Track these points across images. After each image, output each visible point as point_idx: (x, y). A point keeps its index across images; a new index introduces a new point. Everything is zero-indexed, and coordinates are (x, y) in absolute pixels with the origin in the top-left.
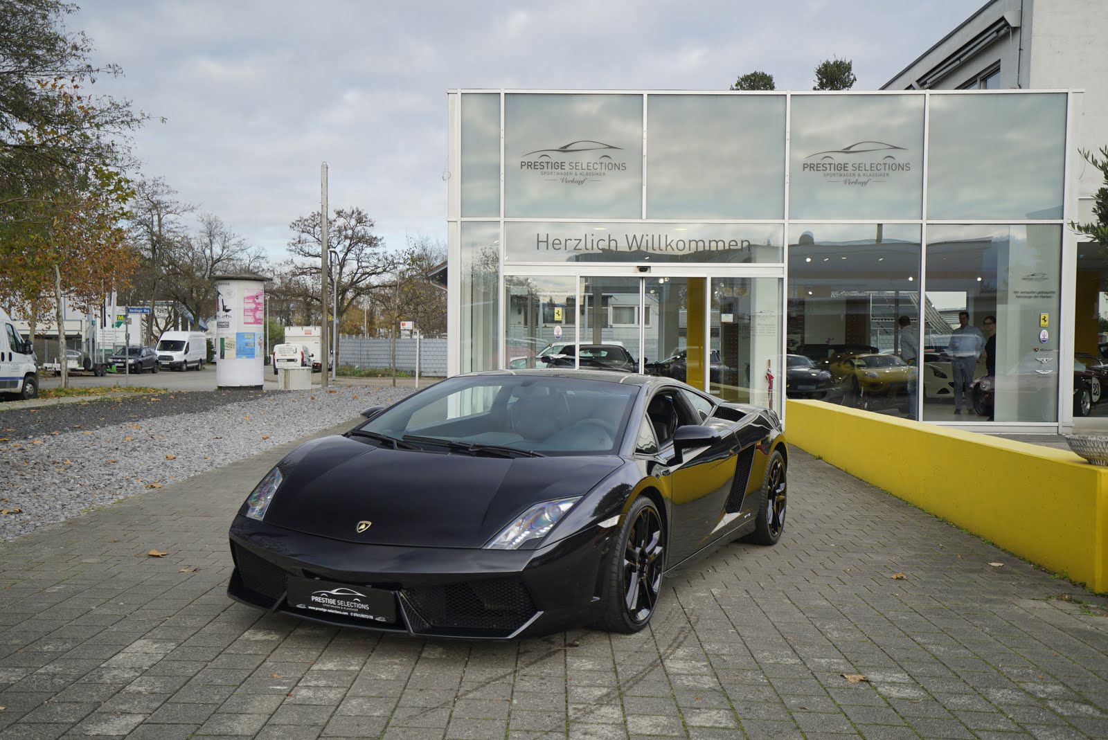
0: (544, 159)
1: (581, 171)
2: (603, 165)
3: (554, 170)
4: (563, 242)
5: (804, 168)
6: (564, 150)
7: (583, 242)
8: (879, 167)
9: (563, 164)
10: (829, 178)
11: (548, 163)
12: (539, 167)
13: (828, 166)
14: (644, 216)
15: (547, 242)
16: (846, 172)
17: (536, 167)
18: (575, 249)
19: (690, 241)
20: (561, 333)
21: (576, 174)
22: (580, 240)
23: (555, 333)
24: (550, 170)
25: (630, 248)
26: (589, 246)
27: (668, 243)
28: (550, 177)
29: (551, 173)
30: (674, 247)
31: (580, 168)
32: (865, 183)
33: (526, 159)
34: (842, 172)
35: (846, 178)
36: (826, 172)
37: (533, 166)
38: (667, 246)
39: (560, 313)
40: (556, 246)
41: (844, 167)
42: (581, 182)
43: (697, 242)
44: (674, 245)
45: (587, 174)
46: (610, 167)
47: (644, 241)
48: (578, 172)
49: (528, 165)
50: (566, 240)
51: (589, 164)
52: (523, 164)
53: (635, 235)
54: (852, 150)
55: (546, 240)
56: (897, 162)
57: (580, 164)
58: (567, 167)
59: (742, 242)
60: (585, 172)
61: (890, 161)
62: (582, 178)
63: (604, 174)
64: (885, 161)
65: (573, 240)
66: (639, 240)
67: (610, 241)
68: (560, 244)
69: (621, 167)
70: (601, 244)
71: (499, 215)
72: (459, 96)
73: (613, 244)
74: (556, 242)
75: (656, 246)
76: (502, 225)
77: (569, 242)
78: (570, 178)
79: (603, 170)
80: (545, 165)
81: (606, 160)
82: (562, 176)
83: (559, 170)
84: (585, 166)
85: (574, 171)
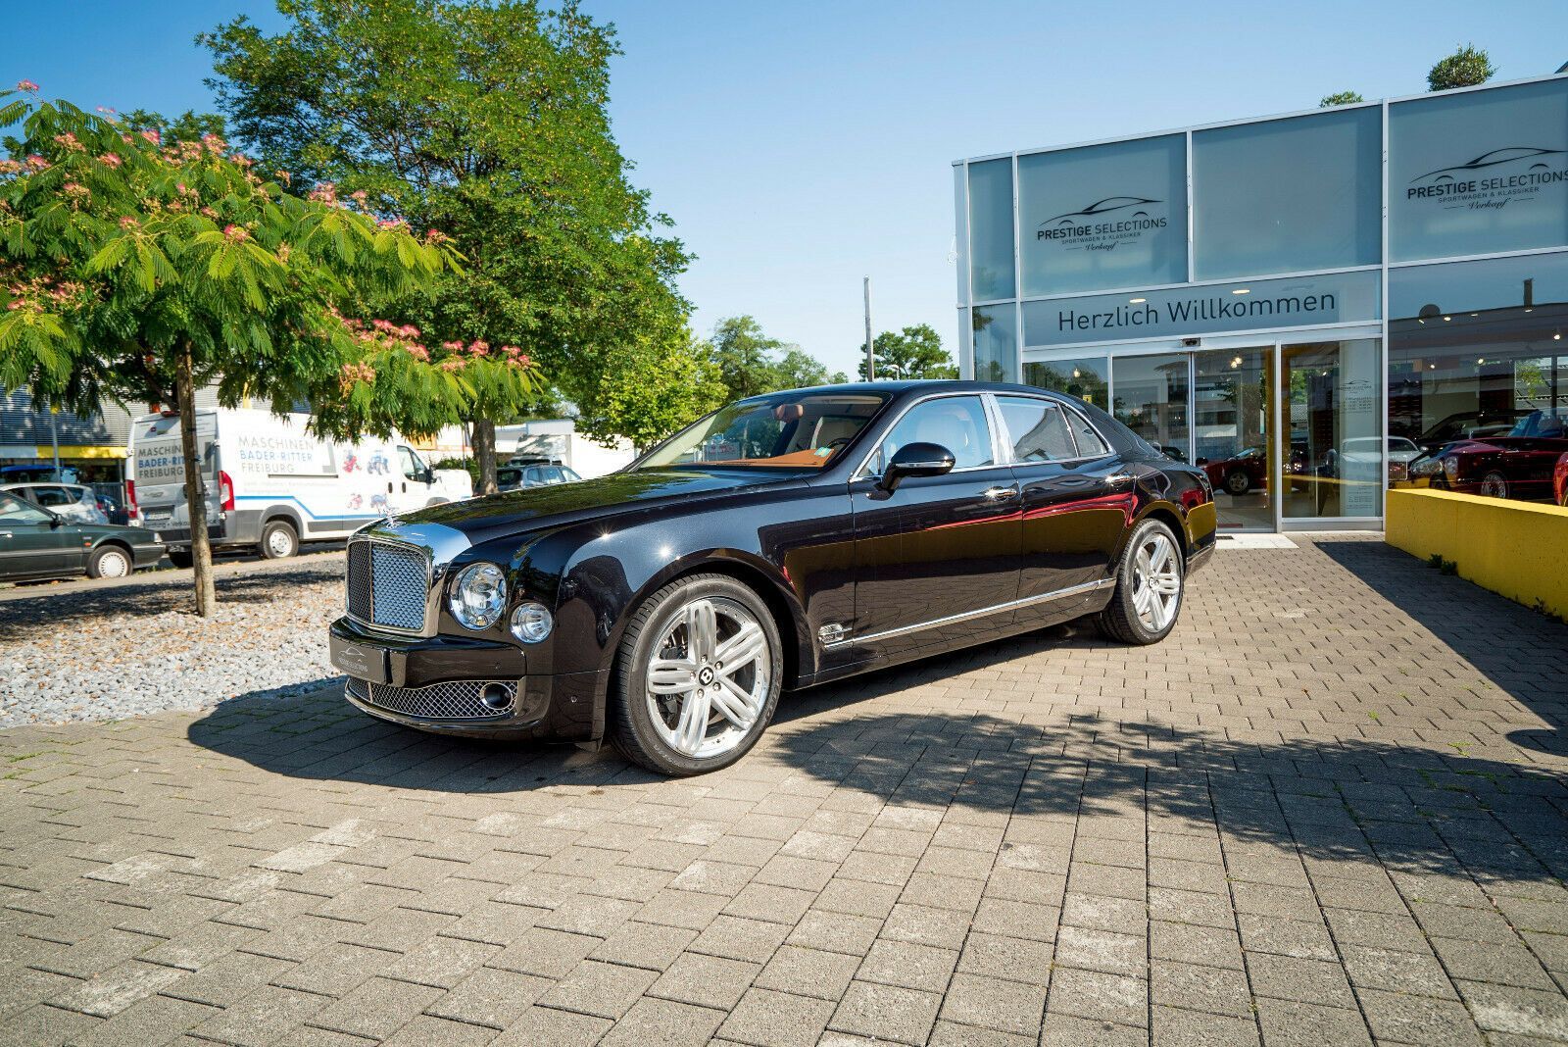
0: (1068, 225)
1: (1110, 234)
2: (1138, 224)
3: (1077, 237)
4: (1091, 320)
5: (1410, 194)
6: (1089, 211)
7: (1115, 317)
8: (1523, 181)
9: (1088, 228)
10: (1447, 204)
11: (1070, 229)
12: (1060, 235)
13: (1445, 189)
14: (1191, 278)
15: (1072, 320)
16: (1472, 194)
17: (1056, 236)
18: (1105, 326)
19: (1252, 304)
21: (1104, 238)
22: (1112, 315)
24: (1072, 237)
25: (1174, 319)
26: (1122, 320)
27: (1222, 309)
28: (1073, 245)
29: (1074, 241)
30: (1231, 313)
31: (1109, 230)
32: (1502, 204)
33: (1044, 229)
34: (1467, 193)
35: (1471, 201)
36: (1442, 197)
37: (1052, 236)
38: (1221, 312)
40: (1083, 325)
41: (1470, 186)
42: (1112, 247)
43: (1261, 304)
44: (1230, 310)
45: (1118, 237)
46: (1146, 224)
47: (1192, 309)
48: (1106, 235)
49: (1047, 235)
50: (1094, 317)
51: (1120, 225)
52: (1041, 234)
53: (1179, 304)
54: (1480, 163)
55: (1070, 319)
56: (1551, 171)
57: (1109, 226)
58: (1093, 231)
59: (1323, 297)
60: (1115, 234)
61: (1541, 170)
63: (1139, 234)
64: (1533, 171)
65: (1102, 314)
66: (1185, 307)
67: (1148, 312)
68: (1088, 321)
69: (1160, 224)
70: (1138, 318)
71: (1014, 295)
72: (966, 166)
73: (1152, 315)
74: (1082, 320)
75: (1207, 313)
76: (1018, 305)
77: (1097, 319)
78: (1097, 243)
79: (1138, 230)
80: (1067, 232)
81: (1141, 218)
82: (1088, 243)
83: (1084, 236)
84: (1114, 228)
85: (1101, 235)
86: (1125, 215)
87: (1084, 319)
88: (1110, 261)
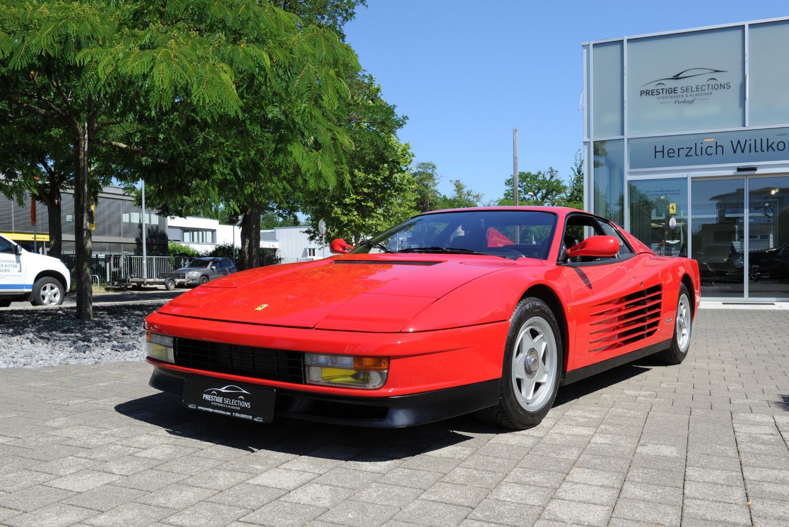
0: (662, 87)
1: (691, 93)
2: (710, 87)
3: (668, 95)
4: (676, 151)
6: (677, 77)
7: (692, 152)
9: (675, 89)
11: (663, 89)
12: (656, 93)
14: (747, 124)
15: (663, 152)
17: (653, 94)
18: (686, 156)
20: (675, 224)
21: (687, 96)
22: (691, 148)
23: (671, 224)
24: (665, 95)
25: (735, 152)
26: (699, 152)
27: (769, 146)
28: (664, 100)
29: (666, 97)
30: (775, 148)
31: (690, 90)
33: (645, 89)
37: (650, 93)
38: (768, 148)
39: (675, 207)
42: (692, 102)
44: (774, 146)
45: (696, 95)
46: (716, 88)
47: (748, 145)
48: (689, 94)
49: (646, 93)
50: (679, 150)
51: (698, 87)
52: (643, 92)
53: (739, 142)
55: (662, 150)
57: (690, 88)
58: (679, 91)
60: (694, 93)
62: (691, 99)
63: (711, 93)
65: (685, 147)
66: (743, 143)
67: (717, 147)
68: (674, 152)
69: (726, 87)
70: (709, 151)
71: (623, 134)
72: (591, 46)
73: (720, 149)
74: (670, 151)
75: (758, 148)
76: (626, 141)
77: (680, 150)
78: (682, 99)
79: (710, 90)
80: (661, 91)
81: (713, 82)
82: (675, 99)
83: (673, 94)
84: (694, 89)
85: (685, 94)
86: (702, 80)
87: (672, 151)
88: (690, 111)
